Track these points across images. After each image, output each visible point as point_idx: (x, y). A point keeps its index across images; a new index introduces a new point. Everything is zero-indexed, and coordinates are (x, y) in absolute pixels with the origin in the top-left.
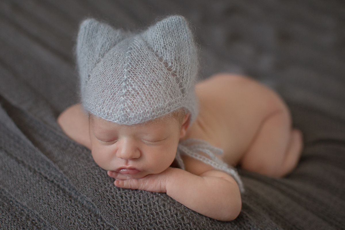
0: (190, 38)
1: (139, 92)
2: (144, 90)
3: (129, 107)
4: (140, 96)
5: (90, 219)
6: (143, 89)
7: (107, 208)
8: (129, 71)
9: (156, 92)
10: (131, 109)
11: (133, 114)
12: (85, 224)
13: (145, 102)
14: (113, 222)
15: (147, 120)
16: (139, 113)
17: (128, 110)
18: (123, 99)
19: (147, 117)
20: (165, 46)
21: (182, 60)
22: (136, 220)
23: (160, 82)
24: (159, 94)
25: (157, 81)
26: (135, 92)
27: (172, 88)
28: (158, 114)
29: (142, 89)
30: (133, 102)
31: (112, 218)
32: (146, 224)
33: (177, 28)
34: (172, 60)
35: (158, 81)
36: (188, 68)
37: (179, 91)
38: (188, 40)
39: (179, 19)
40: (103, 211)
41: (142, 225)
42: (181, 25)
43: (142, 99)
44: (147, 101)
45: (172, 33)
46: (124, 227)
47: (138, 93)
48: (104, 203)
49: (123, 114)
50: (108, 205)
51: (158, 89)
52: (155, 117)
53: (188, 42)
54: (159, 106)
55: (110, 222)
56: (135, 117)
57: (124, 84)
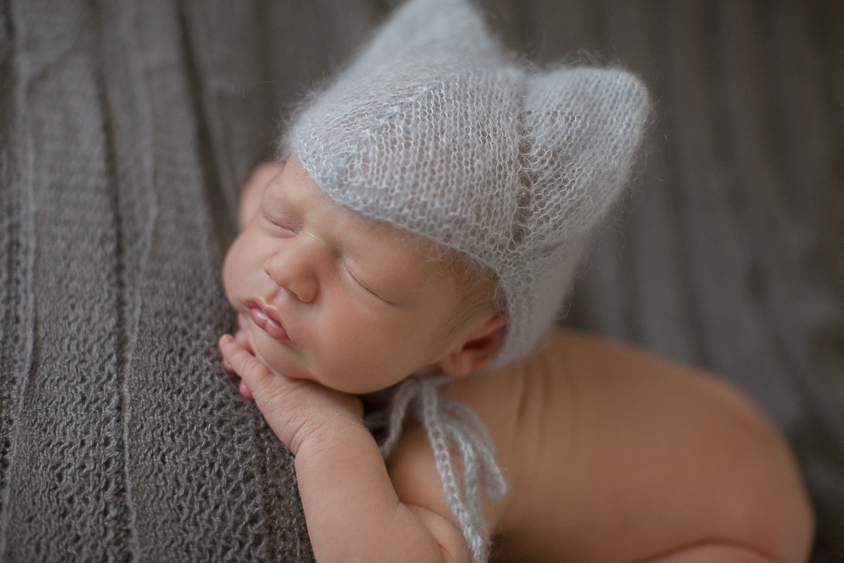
0: (627, 141)
1: (412, 142)
2: (427, 149)
3: (366, 160)
4: (407, 155)
5: (102, 341)
6: (426, 144)
7: (153, 360)
8: (430, 97)
9: (450, 173)
10: (365, 168)
11: (362, 179)
12: (85, 340)
13: (407, 174)
14: (136, 396)
15: (381, 217)
16: (375, 186)
17: (358, 165)
18: (369, 134)
19: (386, 207)
20: (555, 113)
21: (570, 167)
22: (176, 438)
23: (478, 162)
24: (453, 183)
25: (473, 155)
26: (404, 139)
27: (495, 199)
28: (415, 221)
29: (423, 143)
30: (381, 154)
31: (142, 388)
32: (183, 465)
33: (614, 102)
34: (545, 147)
35: (475, 156)
36: (571, 195)
37: (511, 222)
38: (619, 141)
39: (633, 85)
40: (140, 358)
41: (174, 457)
42: (627, 101)
43: (406, 163)
44: (413, 175)
45: (594, 104)
46: (142, 427)
47: (408, 145)
48: (156, 347)
49: (341, 165)
50: (161, 358)
51: (461, 172)
52: (405, 225)
53: (616, 147)
54: (433, 205)
55: (131, 390)
56: (361, 188)
57: (396, 109)
